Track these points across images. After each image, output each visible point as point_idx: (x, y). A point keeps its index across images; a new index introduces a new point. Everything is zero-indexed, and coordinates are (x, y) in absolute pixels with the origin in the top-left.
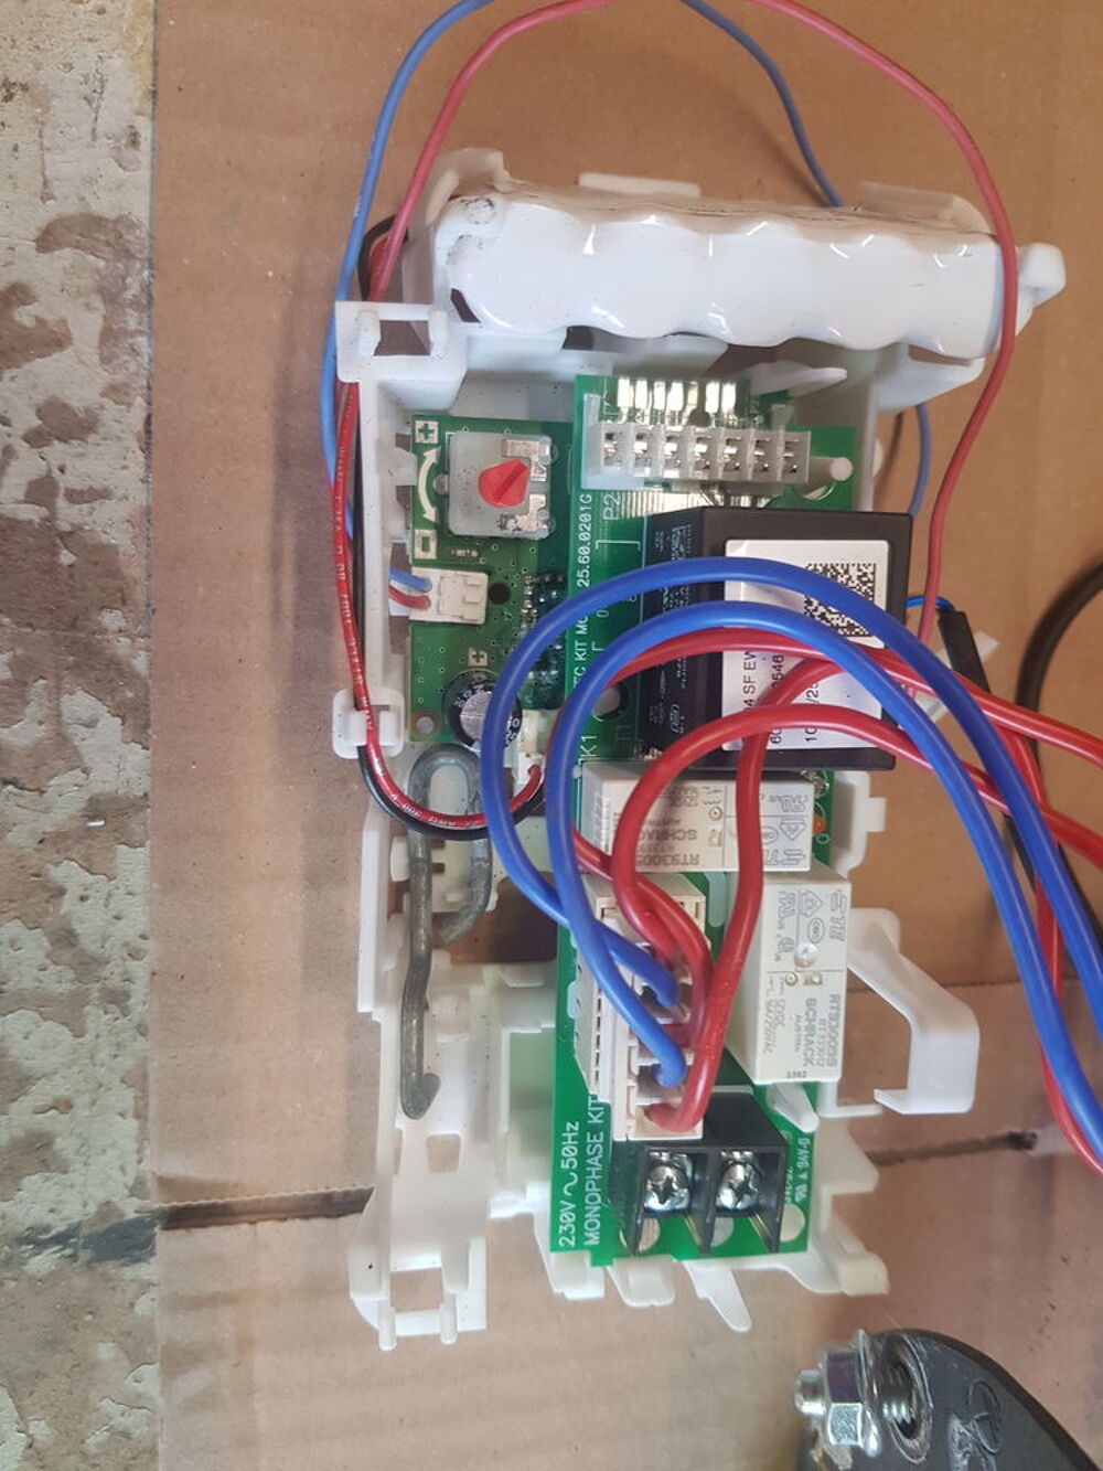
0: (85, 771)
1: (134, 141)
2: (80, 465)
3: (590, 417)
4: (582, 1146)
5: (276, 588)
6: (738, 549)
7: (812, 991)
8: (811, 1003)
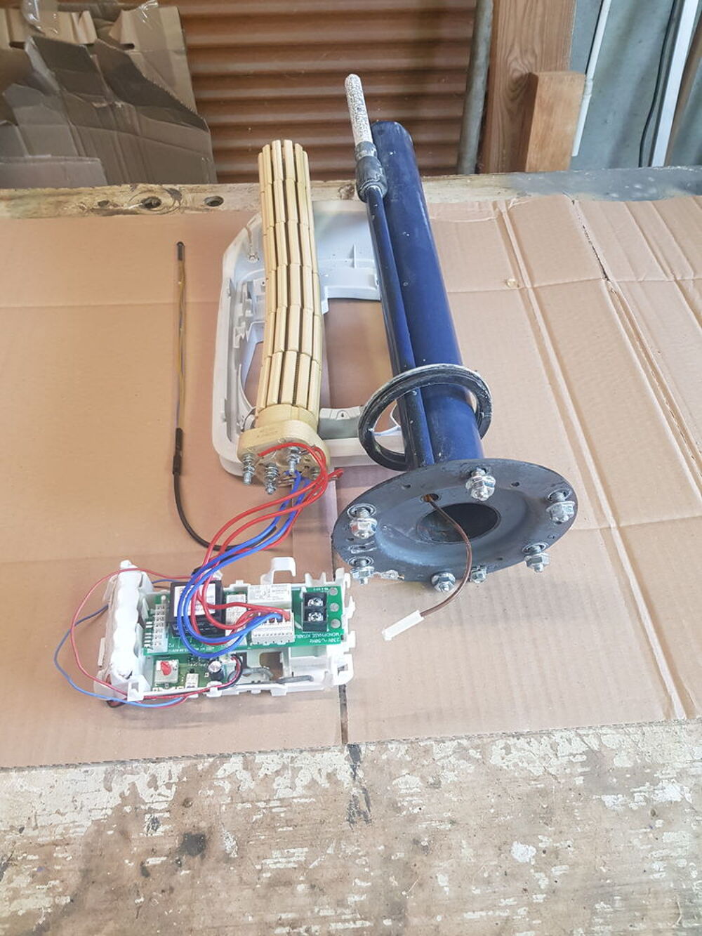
0: (236, 771)
1: (87, 771)
2: (163, 778)
3: (153, 651)
4: (315, 638)
5: (193, 727)
6: (175, 615)
7: (271, 591)
8: (273, 591)
